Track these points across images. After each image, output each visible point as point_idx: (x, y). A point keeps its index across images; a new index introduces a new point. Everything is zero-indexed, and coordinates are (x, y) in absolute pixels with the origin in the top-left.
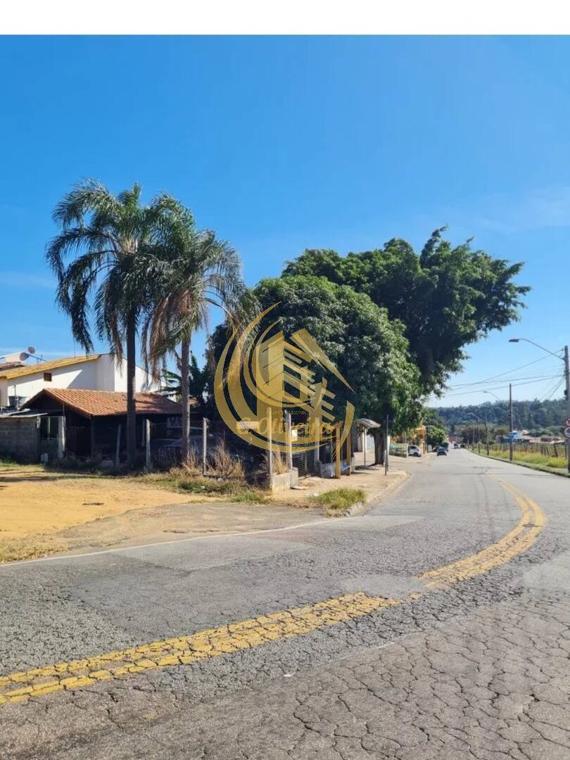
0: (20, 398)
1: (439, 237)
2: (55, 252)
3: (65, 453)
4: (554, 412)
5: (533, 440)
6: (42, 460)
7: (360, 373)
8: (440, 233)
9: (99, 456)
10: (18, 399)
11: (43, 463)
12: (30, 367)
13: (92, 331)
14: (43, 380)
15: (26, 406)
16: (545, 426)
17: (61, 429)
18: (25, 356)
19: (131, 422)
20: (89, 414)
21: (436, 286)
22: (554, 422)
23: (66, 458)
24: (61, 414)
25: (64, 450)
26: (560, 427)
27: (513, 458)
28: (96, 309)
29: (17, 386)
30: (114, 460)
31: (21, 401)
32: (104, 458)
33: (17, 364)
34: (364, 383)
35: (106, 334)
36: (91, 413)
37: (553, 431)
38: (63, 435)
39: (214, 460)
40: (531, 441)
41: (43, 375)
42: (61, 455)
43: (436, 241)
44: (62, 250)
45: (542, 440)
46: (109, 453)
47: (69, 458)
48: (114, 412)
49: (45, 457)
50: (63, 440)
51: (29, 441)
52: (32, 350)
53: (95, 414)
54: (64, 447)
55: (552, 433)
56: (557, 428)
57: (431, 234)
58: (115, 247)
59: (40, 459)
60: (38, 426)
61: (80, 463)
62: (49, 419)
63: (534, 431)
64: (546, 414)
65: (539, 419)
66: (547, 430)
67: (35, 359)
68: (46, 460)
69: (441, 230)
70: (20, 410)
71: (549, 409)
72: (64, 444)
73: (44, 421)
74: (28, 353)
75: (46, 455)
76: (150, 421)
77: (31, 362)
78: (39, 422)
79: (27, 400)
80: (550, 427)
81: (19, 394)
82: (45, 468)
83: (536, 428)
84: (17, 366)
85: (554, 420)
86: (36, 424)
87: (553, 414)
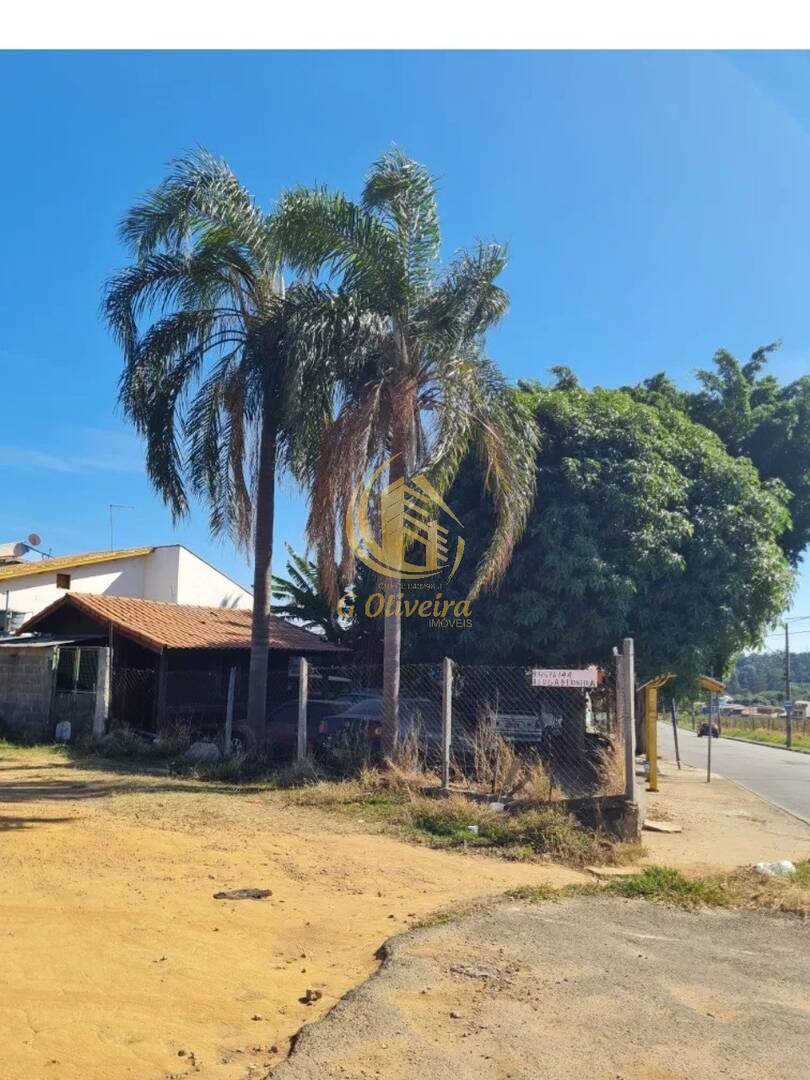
0: (15, 614)
1: (765, 361)
2: (122, 301)
3: (107, 722)
4: (766, 671)
5: (746, 711)
6: (58, 735)
7: (723, 579)
8: (766, 354)
9: (183, 731)
10: (10, 616)
11: (60, 741)
12: (32, 564)
13: (184, 472)
14: (55, 585)
15: (26, 628)
16: (754, 691)
17: (104, 675)
18: (23, 549)
19: (258, 664)
20: (159, 644)
21: (790, 434)
22: (766, 685)
23: (111, 735)
24: (104, 643)
25: (106, 716)
26: (777, 692)
27: (792, 742)
28: (190, 432)
29: (10, 593)
30: (221, 745)
31: (15, 620)
32: (194, 738)
33: (10, 560)
34: (727, 599)
35: (207, 482)
36: (164, 642)
37: (769, 698)
38: (107, 686)
39: (470, 757)
40: (743, 712)
41: (55, 578)
42: (99, 728)
43: (758, 368)
44: (136, 301)
45: (759, 711)
46: (207, 725)
47: (118, 735)
48: (205, 643)
49: (65, 728)
50: (107, 696)
51: (33, 694)
52: (35, 540)
53: (172, 644)
54: (107, 710)
55: (767, 701)
56: (774, 693)
57: (750, 356)
58: (242, 304)
59: (53, 733)
60: (54, 665)
61: (142, 745)
62: (79, 652)
63: (739, 697)
64: (755, 673)
65: (746, 680)
66: (759, 696)
67: (40, 555)
68: (67, 735)
69: (769, 349)
70: (18, 633)
71: (758, 667)
72: (107, 704)
73: (66, 655)
74: (29, 544)
75: (68, 725)
76: (308, 662)
77: (33, 558)
78: (56, 658)
79: (27, 618)
80: (762, 693)
81: (13, 607)
82: (69, 757)
83: (741, 693)
84: (10, 563)
85: (767, 682)
86: (51, 662)
87: (765, 675)
